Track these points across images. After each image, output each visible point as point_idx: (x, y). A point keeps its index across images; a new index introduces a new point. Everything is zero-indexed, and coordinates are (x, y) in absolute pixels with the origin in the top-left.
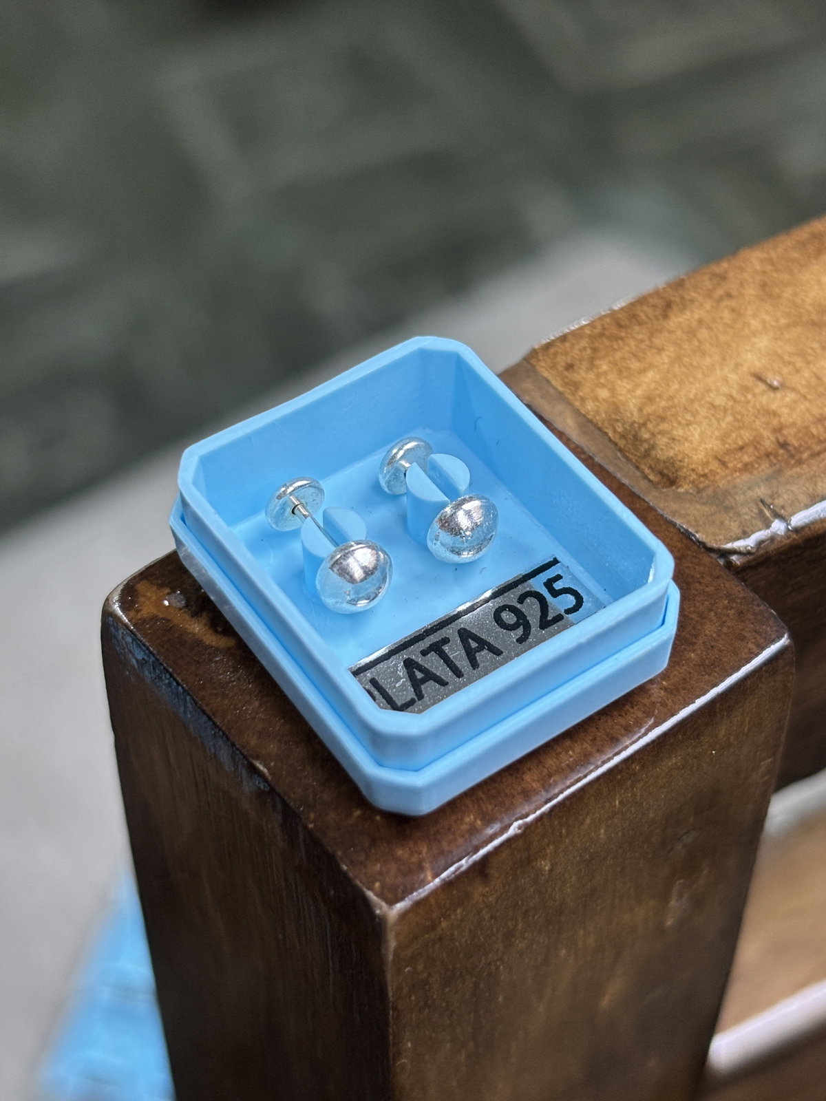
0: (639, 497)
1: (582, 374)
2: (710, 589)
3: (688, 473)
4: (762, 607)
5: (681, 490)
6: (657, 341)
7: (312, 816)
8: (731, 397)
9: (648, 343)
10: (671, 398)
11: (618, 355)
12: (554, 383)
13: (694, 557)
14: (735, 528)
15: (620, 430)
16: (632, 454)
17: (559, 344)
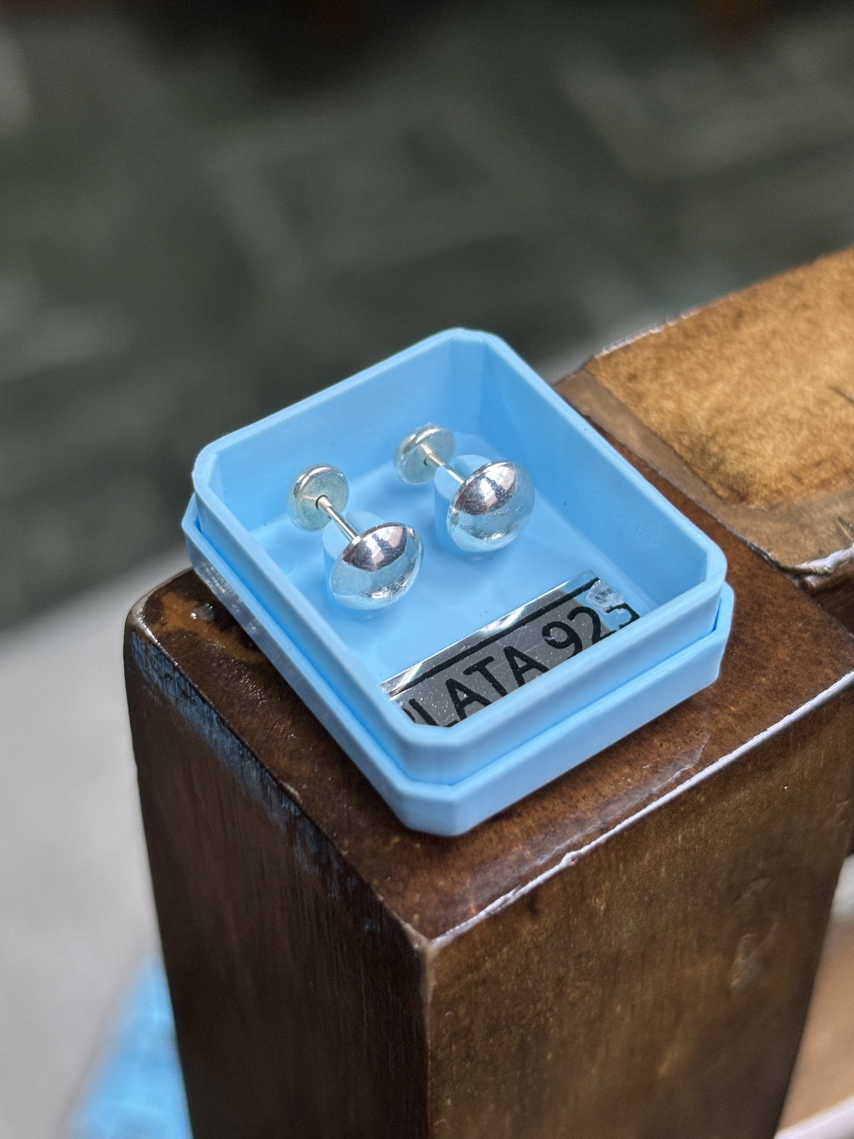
0: (706, 513)
1: (646, 385)
2: (784, 611)
3: (759, 489)
4: (840, 631)
5: (753, 507)
6: (728, 352)
7: (346, 842)
8: (807, 410)
9: (718, 354)
10: (743, 410)
11: (685, 366)
12: (615, 393)
13: (765, 576)
14: (811, 546)
15: (686, 441)
16: (699, 468)
17: (622, 354)
